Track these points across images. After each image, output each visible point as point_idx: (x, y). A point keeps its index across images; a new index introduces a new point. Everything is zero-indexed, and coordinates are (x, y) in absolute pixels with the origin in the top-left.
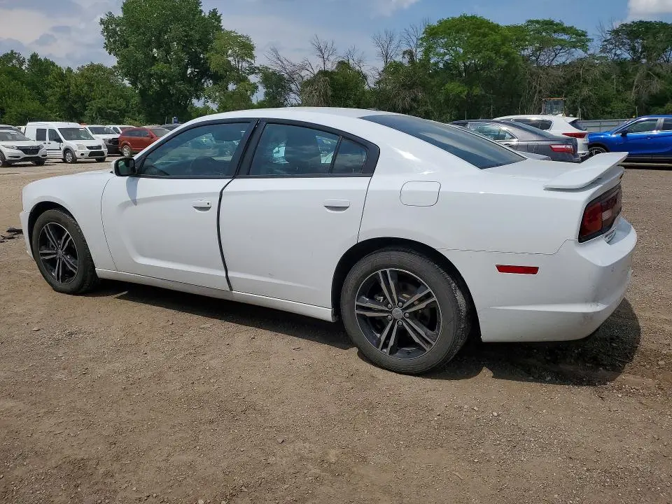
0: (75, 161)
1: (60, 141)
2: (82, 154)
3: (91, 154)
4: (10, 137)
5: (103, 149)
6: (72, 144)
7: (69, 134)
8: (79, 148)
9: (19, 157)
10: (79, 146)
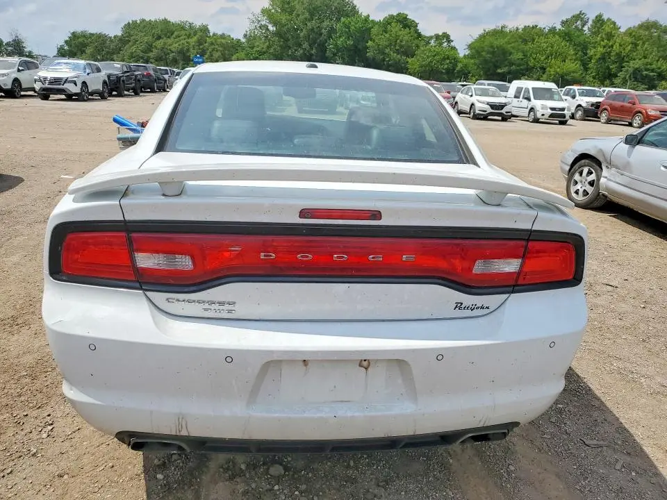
0: (536, 121)
1: (529, 99)
2: (543, 115)
3: (552, 116)
4: (491, 93)
5: (566, 112)
6: (537, 104)
7: (540, 94)
8: (542, 108)
9: (486, 111)
10: (543, 107)
